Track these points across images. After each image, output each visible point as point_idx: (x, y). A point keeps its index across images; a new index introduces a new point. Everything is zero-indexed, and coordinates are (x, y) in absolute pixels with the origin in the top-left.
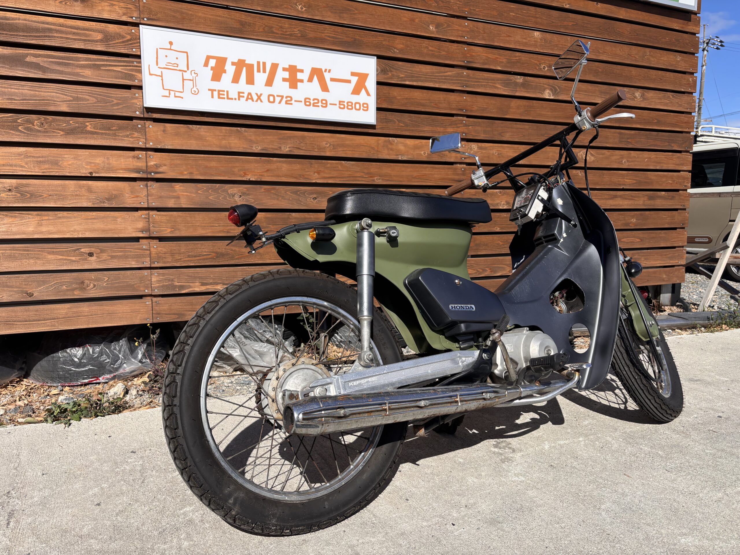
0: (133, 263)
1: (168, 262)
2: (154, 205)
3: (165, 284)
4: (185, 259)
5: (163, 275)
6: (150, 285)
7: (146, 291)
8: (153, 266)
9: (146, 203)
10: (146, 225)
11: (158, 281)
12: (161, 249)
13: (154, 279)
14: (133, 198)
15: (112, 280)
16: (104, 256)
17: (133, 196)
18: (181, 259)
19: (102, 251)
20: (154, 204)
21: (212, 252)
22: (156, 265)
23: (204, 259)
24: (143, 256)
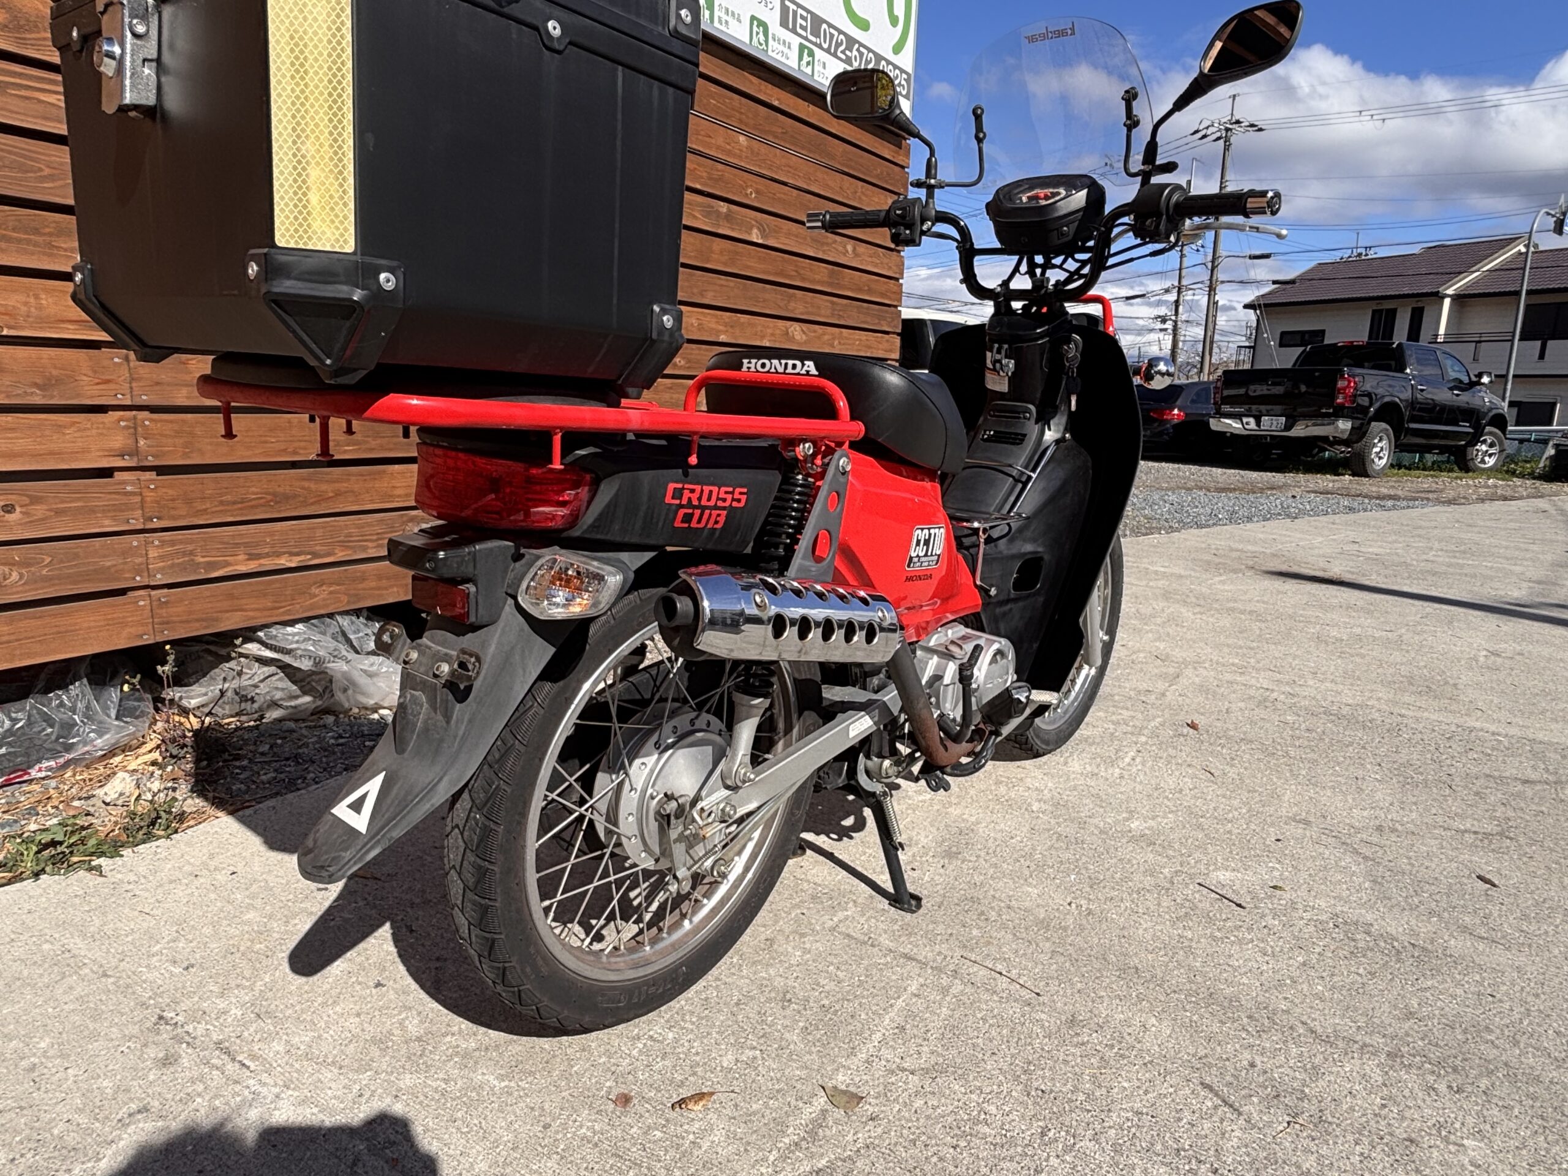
0: (107, 522)
1: (180, 517)
2: (145, 399)
3: (176, 561)
4: (214, 509)
5: (173, 543)
6: (144, 566)
7: (138, 578)
8: (149, 526)
9: (128, 396)
10: (130, 442)
11: (161, 558)
12: (164, 490)
13: (153, 553)
14: (98, 384)
15: (62, 561)
16: (39, 510)
17: (97, 381)
18: (205, 510)
19: (35, 500)
20: (144, 397)
21: (266, 493)
22: (156, 523)
23: (252, 507)
24: (128, 507)
